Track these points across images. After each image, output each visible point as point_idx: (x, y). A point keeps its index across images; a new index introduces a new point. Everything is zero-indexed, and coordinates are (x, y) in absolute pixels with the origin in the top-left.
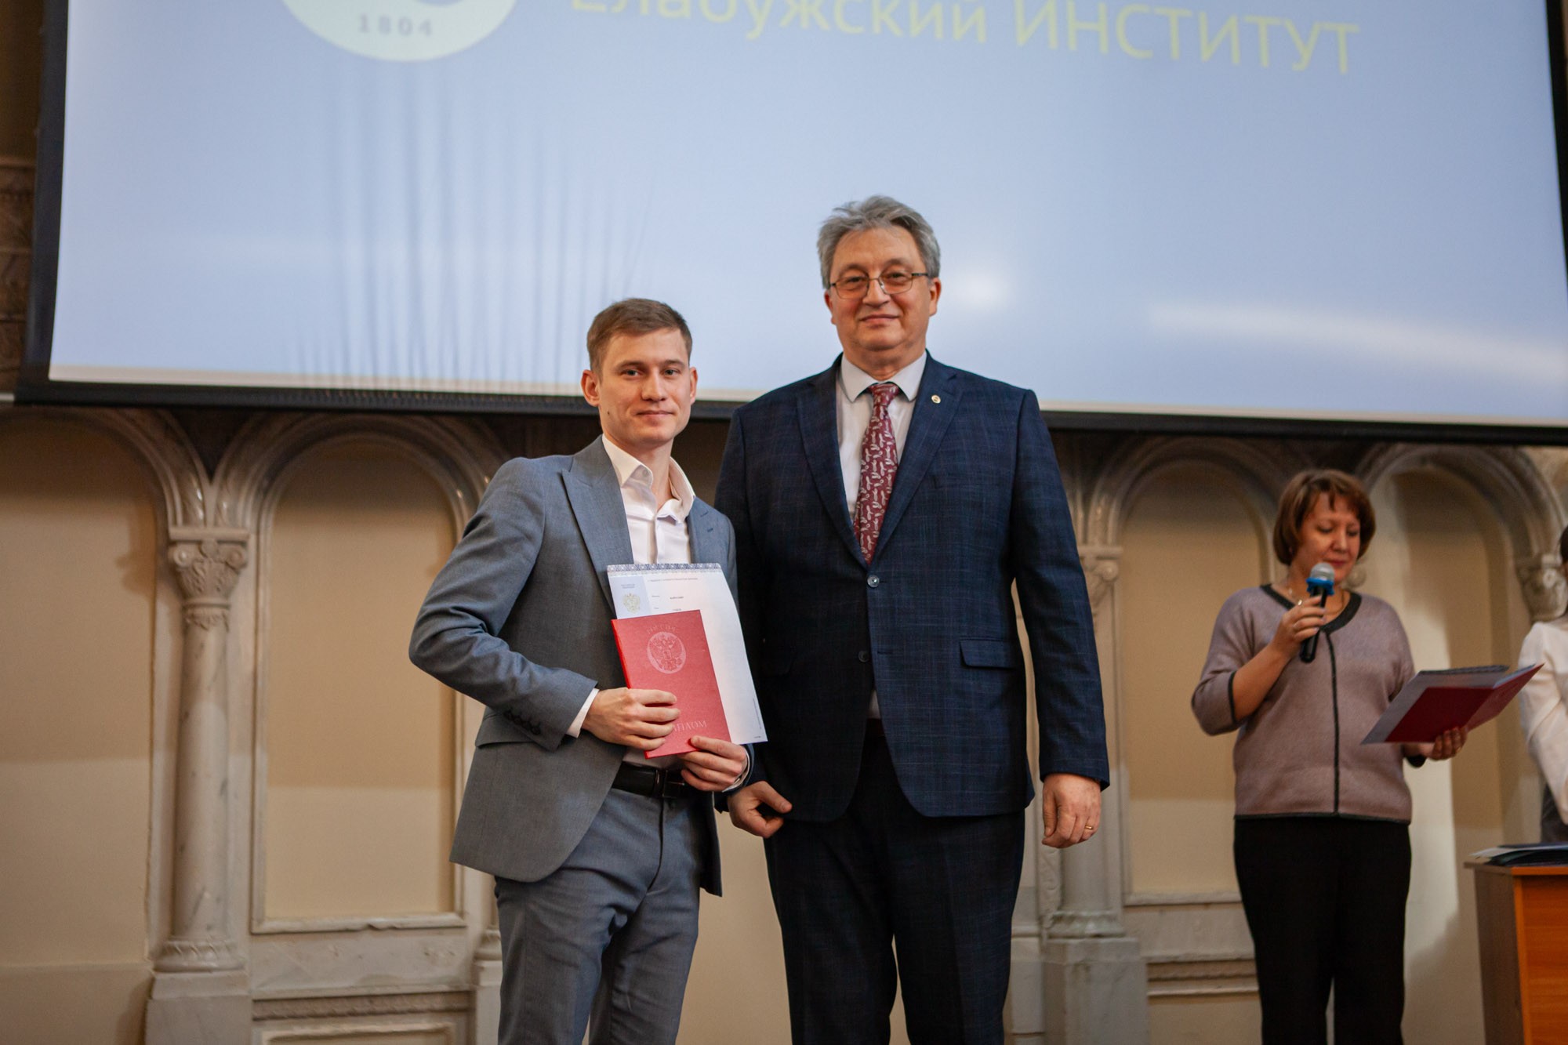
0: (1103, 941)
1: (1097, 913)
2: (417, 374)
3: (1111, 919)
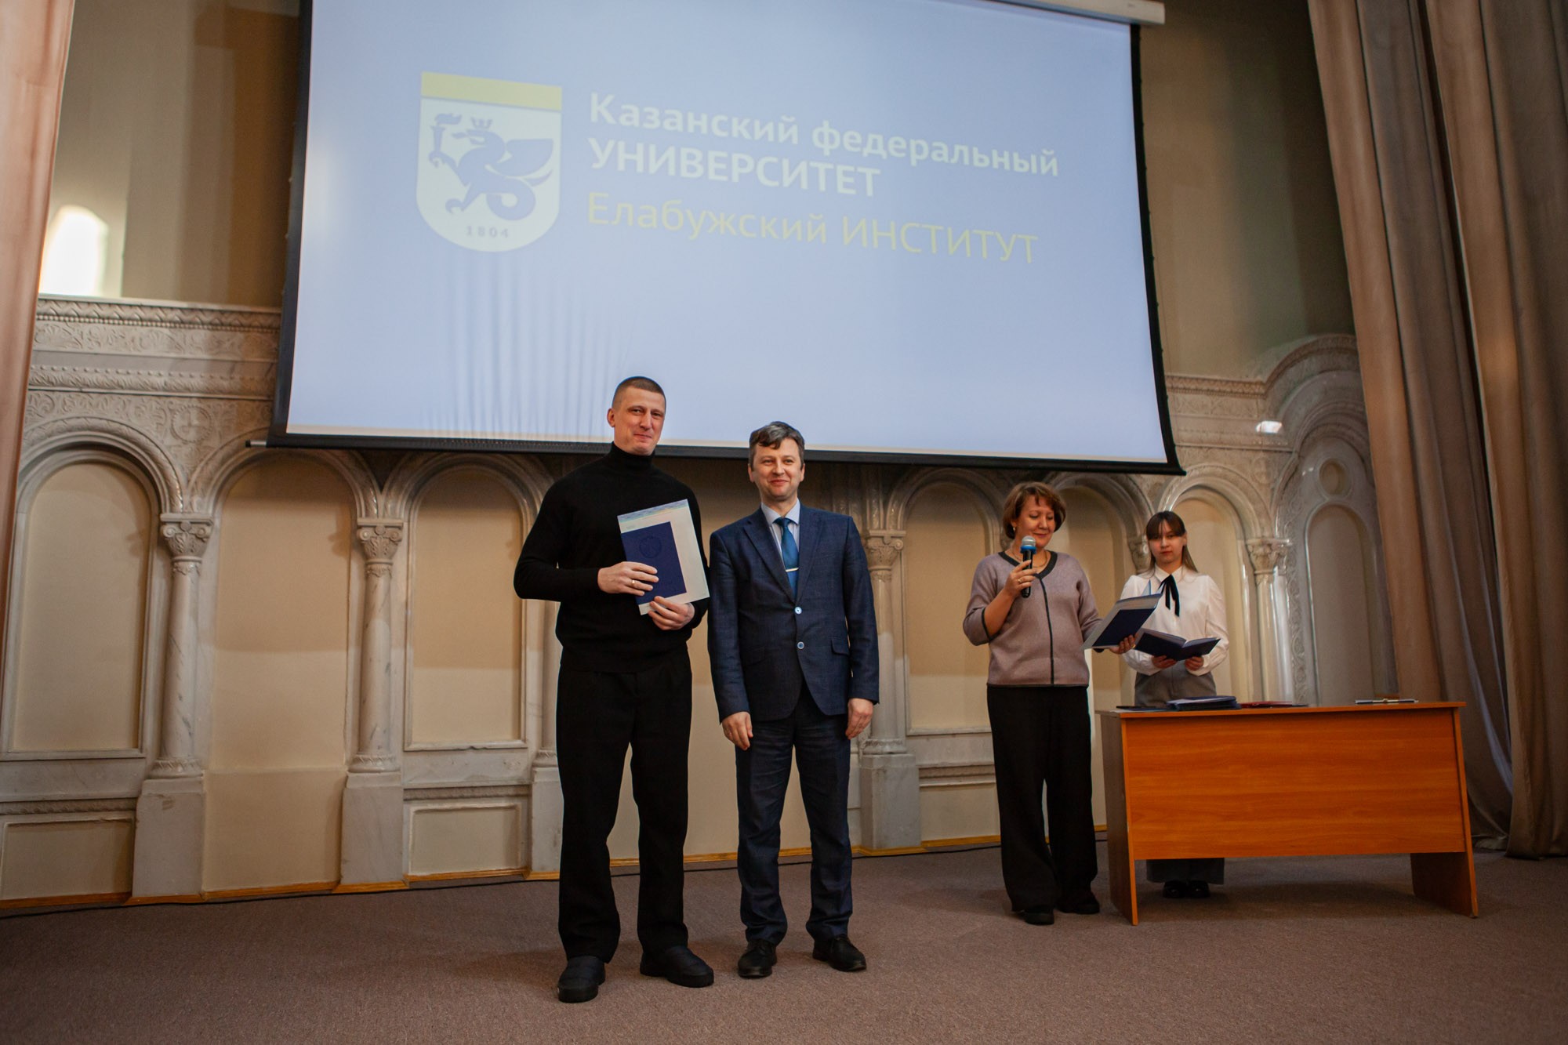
0: (893, 756)
1: (891, 740)
2: (497, 430)
3: (898, 743)
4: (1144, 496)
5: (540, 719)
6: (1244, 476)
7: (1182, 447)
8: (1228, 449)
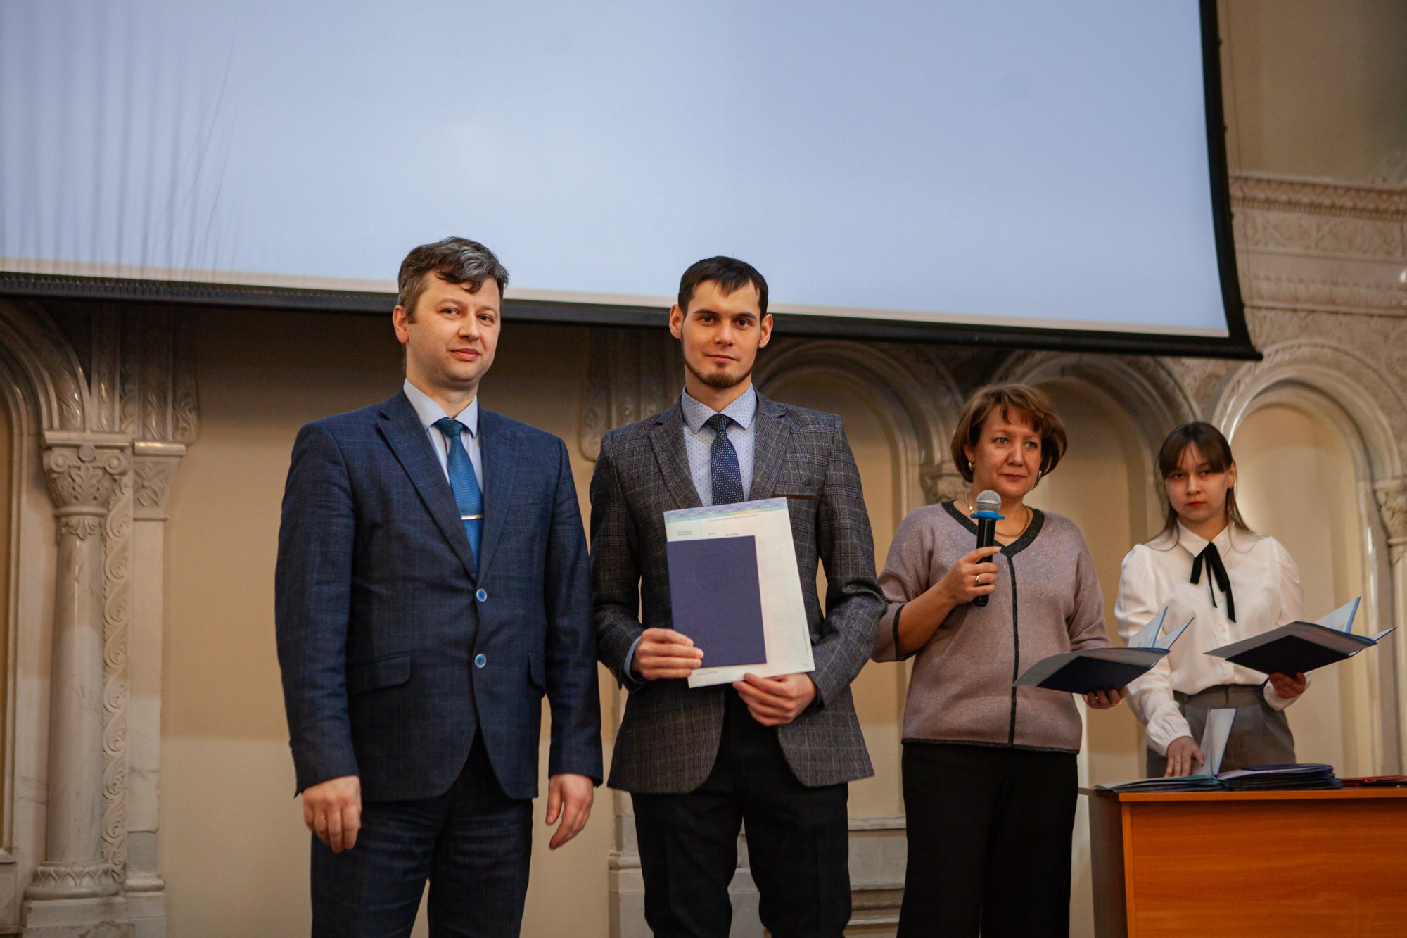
4: (1185, 398)
5: (44, 807)
6: (1372, 363)
7: (1259, 308)
8: (1345, 314)
